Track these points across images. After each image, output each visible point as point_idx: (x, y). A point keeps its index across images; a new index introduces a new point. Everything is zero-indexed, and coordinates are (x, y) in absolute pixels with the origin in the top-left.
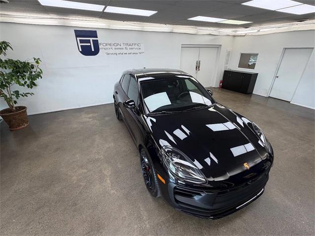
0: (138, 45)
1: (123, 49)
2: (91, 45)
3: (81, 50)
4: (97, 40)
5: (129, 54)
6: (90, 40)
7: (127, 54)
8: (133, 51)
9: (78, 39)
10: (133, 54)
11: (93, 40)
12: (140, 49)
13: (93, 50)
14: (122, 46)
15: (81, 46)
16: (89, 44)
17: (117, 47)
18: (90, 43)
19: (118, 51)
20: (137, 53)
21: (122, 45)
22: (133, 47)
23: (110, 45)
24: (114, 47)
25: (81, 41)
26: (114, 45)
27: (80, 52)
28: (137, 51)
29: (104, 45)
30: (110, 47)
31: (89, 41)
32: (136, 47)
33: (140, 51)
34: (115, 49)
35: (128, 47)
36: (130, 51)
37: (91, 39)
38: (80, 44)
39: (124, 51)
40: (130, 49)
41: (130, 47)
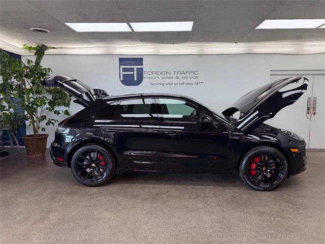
0: (194, 73)
1: (173, 78)
2: (134, 74)
3: (122, 79)
4: (142, 68)
5: (180, 84)
7: (177, 84)
8: (186, 81)
9: (122, 67)
10: (186, 84)
11: (137, 68)
12: (197, 78)
13: (135, 79)
14: (172, 75)
15: (123, 75)
16: (132, 73)
17: (166, 76)
18: (133, 71)
20: (192, 84)
21: (172, 73)
22: (188, 75)
23: (157, 73)
24: (160, 76)
25: (124, 70)
26: (161, 73)
27: (121, 81)
28: (193, 81)
29: (150, 73)
30: (157, 76)
31: (132, 70)
32: (192, 75)
33: (197, 80)
34: (163, 78)
35: (180, 76)
37: (135, 67)
38: (122, 73)
39: (175, 81)
40: (183, 78)
41: (183, 75)
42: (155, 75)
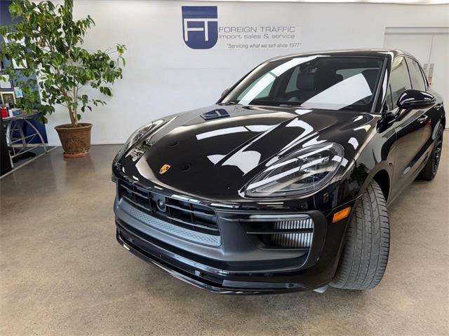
0: (289, 30)
1: (260, 37)
2: (204, 31)
3: (187, 39)
4: (216, 22)
5: (270, 46)
6: (204, 22)
7: (266, 46)
8: (277, 41)
9: (185, 20)
10: (279, 46)
12: (293, 37)
13: (207, 39)
14: (259, 32)
15: (189, 32)
16: (202, 29)
17: (250, 34)
18: (204, 27)
19: (250, 42)
20: (286, 46)
21: (259, 30)
22: (280, 32)
23: (237, 30)
24: (243, 34)
26: (244, 30)
27: (186, 42)
28: (287, 41)
29: (227, 30)
30: (238, 34)
31: (202, 25)
32: (286, 32)
33: (293, 41)
34: (246, 37)
35: (270, 34)
36: (272, 41)
37: (206, 21)
38: (187, 29)
39: (262, 41)
40: (273, 37)
41: (274, 33)
42: (234, 33)
